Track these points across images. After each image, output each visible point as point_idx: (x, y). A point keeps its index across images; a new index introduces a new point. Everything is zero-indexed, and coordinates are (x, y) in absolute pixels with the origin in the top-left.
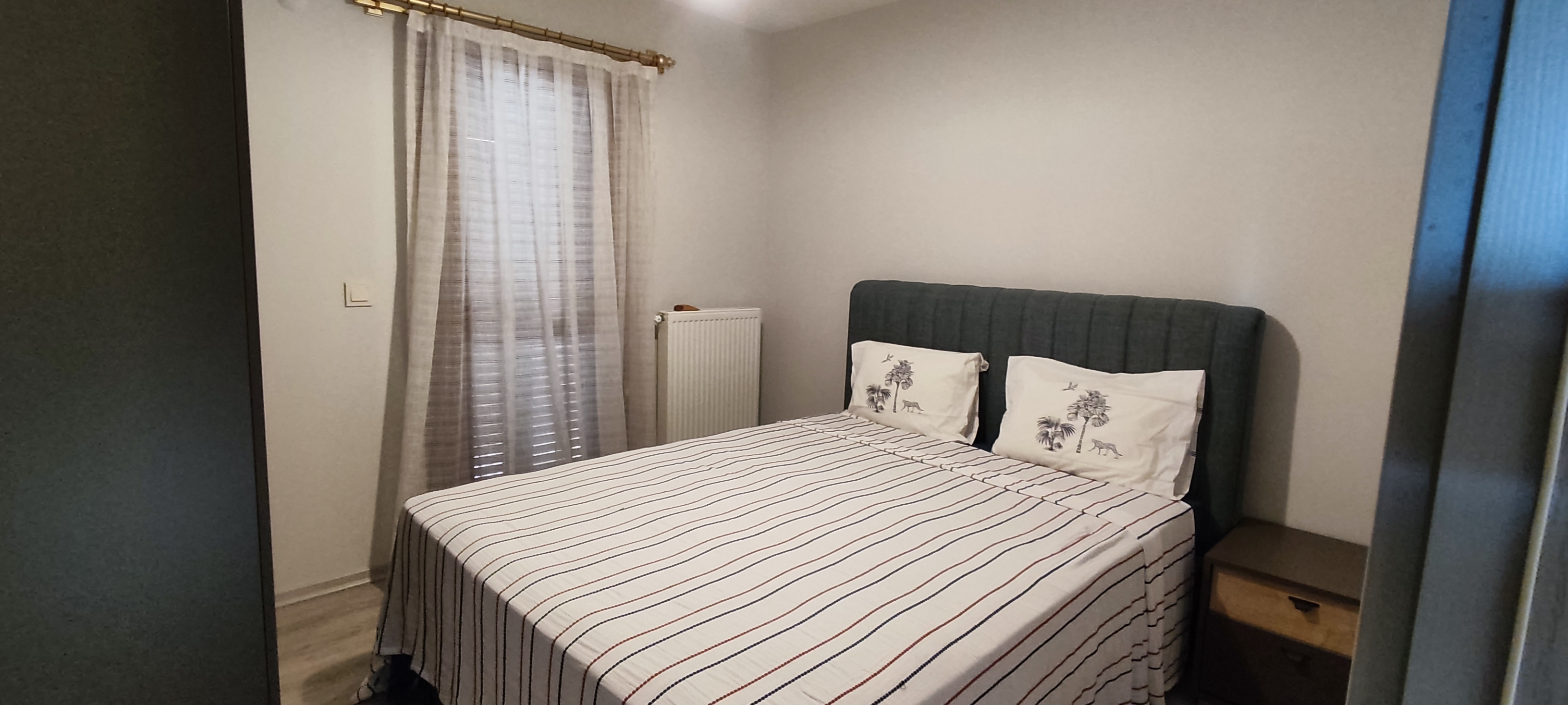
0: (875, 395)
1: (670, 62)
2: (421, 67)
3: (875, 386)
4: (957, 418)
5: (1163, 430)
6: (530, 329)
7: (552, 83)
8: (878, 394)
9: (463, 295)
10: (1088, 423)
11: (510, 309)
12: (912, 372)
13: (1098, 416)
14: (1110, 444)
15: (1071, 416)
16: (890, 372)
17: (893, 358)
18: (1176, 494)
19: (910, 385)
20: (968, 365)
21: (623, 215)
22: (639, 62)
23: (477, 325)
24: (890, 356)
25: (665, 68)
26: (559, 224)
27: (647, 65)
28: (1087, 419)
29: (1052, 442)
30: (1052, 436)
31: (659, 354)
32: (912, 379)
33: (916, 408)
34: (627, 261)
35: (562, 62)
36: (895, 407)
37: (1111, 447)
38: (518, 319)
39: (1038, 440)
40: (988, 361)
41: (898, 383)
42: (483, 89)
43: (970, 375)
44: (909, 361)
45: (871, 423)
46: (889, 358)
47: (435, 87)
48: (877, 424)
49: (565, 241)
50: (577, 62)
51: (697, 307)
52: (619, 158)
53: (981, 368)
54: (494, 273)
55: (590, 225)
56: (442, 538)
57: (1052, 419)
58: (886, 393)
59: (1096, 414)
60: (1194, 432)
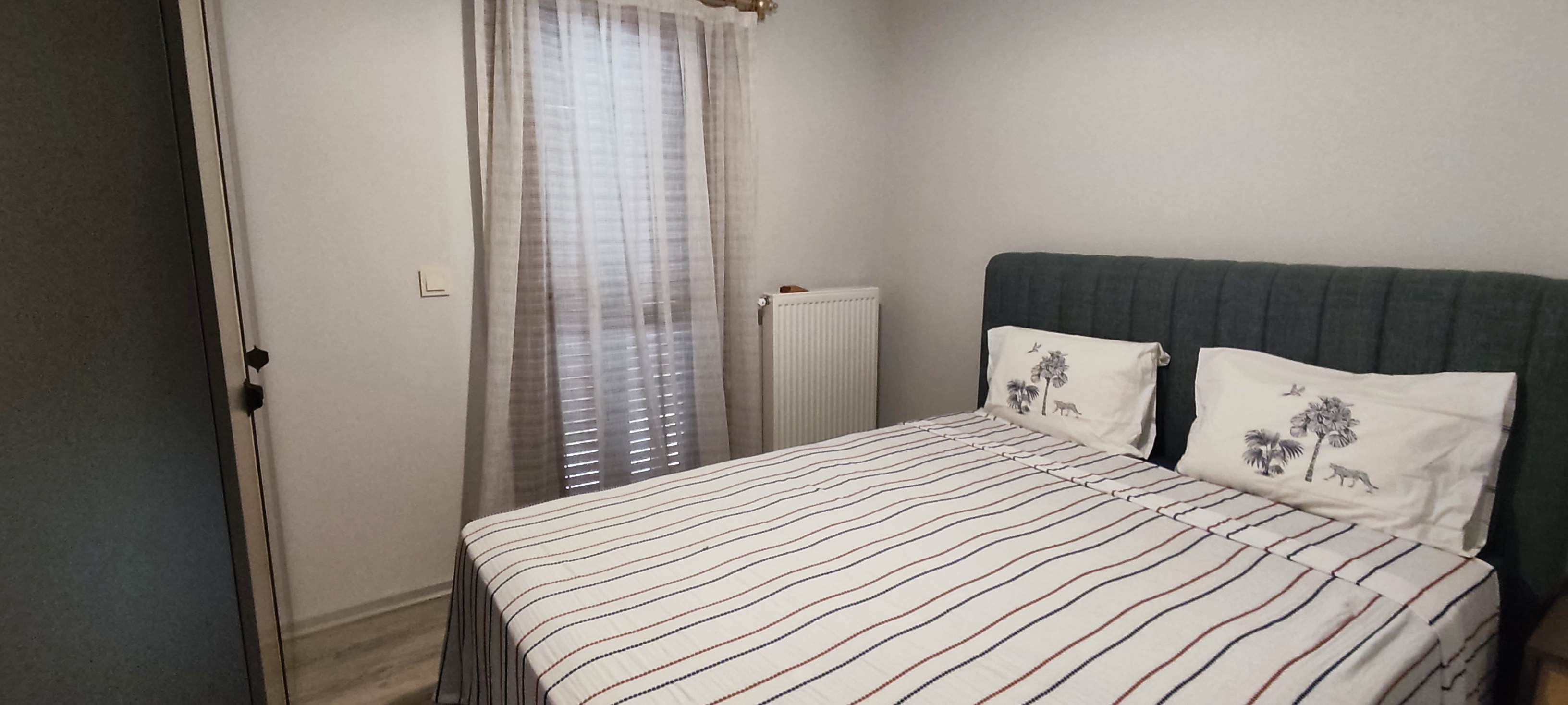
0: (1019, 393)
1: (770, 5)
2: (491, 25)
3: (1018, 382)
4: (1127, 424)
5: (1445, 455)
6: (620, 316)
7: (637, 36)
8: (1022, 392)
9: (545, 282)
10: (1323, 441)
11: (596, 295)
12: (1066, 366)
13: (1339, 432)
14: (1357, 472)
15: (1296, 430)
16: (1037, 366)
17: (1041, 348)
18: (1467, 546)
19: (1064, 382)
20: (1143, 358)
21: (721, 186)
22: (736, 7)
23: (559, 315)
24: (1038, 345)
25: (767, 12)
26: (649, 199)
27: (745, 10)
28: (1321, 436)
29: (1268, 464)
30: (1267, 457)
31: (764, 346)
32: (1067, 375)
33: (1071, 411)
34: (726, 238)
35: (648, 10)
36: (1044, 408)
37: (1361, 476)
38: (603, 307)
39: (1247, 461)
40: (1168, 353)
41: (1048, 380)
42: (560, 47)
43: (1145, 372)
44: (1062, 352)
45: (1013, 426)
46: (1036, 348)
47: (506, 46)
48: (1021, 427)
49: (656, 217)
50: (664, 10)
51: (806, 289)
52: (715, 120)
53: (1160, 362)
54: (578, 255)
55: (684, 199)
56: (492, 583)
57: (1267, 434)
58: (1033, 391)
59: (1336, 429)
60: (1495, 459)
